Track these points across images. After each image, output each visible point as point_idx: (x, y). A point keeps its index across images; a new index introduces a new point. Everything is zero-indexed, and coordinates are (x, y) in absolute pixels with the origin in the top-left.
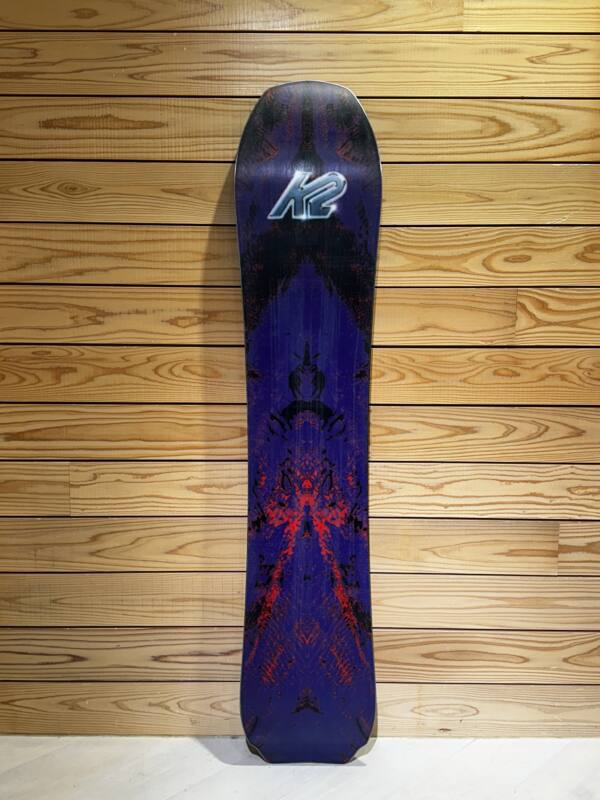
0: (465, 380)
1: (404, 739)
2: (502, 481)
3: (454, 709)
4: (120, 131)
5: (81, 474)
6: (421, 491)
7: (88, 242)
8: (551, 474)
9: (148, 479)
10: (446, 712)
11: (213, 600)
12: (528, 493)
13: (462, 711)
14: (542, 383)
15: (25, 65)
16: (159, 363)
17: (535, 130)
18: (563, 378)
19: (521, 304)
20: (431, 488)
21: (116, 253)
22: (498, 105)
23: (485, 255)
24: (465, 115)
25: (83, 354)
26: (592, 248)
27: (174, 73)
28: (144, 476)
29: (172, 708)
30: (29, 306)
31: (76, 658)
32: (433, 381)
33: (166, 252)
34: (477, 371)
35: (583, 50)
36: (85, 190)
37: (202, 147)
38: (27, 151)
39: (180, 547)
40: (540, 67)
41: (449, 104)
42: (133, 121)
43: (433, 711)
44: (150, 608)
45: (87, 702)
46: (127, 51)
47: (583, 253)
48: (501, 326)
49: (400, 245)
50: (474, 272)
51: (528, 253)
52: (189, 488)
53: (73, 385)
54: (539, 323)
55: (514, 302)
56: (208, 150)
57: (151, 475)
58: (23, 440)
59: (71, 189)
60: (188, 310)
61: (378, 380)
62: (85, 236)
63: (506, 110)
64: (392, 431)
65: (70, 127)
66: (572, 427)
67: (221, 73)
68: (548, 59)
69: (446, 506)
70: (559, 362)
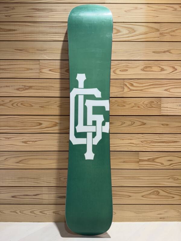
2: (121, 139)
4: (3, 32)
8: (136, 137)
9: (10, 139)
12: (129, 142)
14: (132, 109)
16: (13, 102)
17: (127, 32)
18: (138, 107)
19: (125, 84)
21: (0, 68)
22: (116, 24)
23: (114, 69)
26: (146, 67)
27: (19, 15)
28: (8, 138)
29: (18, 213)
33: (15, 68)
34: (113, 105)
35: (141, 9)
37: (27, 37)
39: (20, 161)
40: (129, 13)
42: (6, 29)
44: (11, 181)
46: (4, 9)
47: (143, 69)
48: (119, 91)
51: (127, 69)
52: (23, 142)
54: (131, 90)
55: (123, 84)
60: (22, 86)
63: (119, 26)
66: (142, 122)
67: (33, 15)
68: (131, 11)
70: (137, 102)
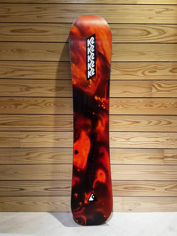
0: (137, 108)
1: (118, 213)
2: (147, 137)
3: (133, 204)
4: (35, 33)
5: (23, 135)
6: (124, 140)
7: (25, 66)
8: (162, 135)
9: (43, 137)
10: (130, 205)
11: (62, 172)
12: (155, 141)
13: (135, 204)
14: (159, 108)
15: (6, 13)
16: (46, 102)
17: (158, 34)
18: (165, 107)
19: (153, 85)
20: (127, 139)
21: (33, 70)
22: (147, 26)
23: (143, 70)
24: (137, 29)
25: (24, 100)
26: (174, 69)
27: (51, 16)
28: (42, 136)
29: (50, 204)
30: (7, 85)
31: (22, 189)
32: (127, 108)
33: (48, 69)
34: (140, 105)
35: (172, 10)
36: (24, 51)
37: (59, 38)
38: (7, 39)
39: (53, 157)
40: (160, 15)
41: (132, 26)
42: (38, 30)
43: (127, 204)
44: (44, 175)
45: (25, 202)
46: (37, 9)
47: (171, 70)
48: (147, 92)
49: (118, 67)
50: (139, 76)
51: (155, 70)
52: (55, 139)
53: (21, 109)
54: (159, 91)
55: (151, 85)
56: (61, 39)
57: (44, 135)
58: (6, 125)
59: (20, 51)
60: (55, 87)
61: (111, 108)
62: (24, 65)
63: (149, 27)
64: (115, 123)
65: (20, 32)
66: (168, 121)
67: (65, 16)
68: (162, 13)
69: (131, 145)
70: (164, 102)
